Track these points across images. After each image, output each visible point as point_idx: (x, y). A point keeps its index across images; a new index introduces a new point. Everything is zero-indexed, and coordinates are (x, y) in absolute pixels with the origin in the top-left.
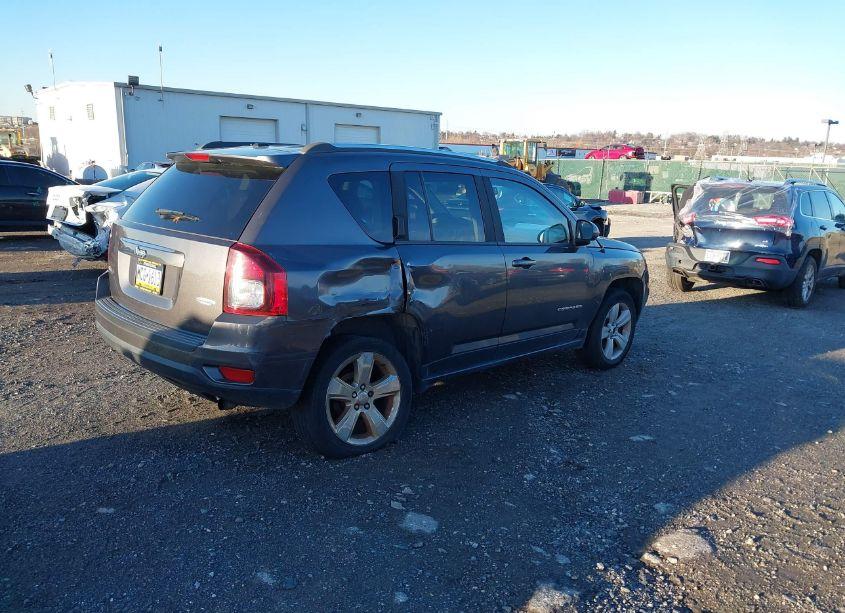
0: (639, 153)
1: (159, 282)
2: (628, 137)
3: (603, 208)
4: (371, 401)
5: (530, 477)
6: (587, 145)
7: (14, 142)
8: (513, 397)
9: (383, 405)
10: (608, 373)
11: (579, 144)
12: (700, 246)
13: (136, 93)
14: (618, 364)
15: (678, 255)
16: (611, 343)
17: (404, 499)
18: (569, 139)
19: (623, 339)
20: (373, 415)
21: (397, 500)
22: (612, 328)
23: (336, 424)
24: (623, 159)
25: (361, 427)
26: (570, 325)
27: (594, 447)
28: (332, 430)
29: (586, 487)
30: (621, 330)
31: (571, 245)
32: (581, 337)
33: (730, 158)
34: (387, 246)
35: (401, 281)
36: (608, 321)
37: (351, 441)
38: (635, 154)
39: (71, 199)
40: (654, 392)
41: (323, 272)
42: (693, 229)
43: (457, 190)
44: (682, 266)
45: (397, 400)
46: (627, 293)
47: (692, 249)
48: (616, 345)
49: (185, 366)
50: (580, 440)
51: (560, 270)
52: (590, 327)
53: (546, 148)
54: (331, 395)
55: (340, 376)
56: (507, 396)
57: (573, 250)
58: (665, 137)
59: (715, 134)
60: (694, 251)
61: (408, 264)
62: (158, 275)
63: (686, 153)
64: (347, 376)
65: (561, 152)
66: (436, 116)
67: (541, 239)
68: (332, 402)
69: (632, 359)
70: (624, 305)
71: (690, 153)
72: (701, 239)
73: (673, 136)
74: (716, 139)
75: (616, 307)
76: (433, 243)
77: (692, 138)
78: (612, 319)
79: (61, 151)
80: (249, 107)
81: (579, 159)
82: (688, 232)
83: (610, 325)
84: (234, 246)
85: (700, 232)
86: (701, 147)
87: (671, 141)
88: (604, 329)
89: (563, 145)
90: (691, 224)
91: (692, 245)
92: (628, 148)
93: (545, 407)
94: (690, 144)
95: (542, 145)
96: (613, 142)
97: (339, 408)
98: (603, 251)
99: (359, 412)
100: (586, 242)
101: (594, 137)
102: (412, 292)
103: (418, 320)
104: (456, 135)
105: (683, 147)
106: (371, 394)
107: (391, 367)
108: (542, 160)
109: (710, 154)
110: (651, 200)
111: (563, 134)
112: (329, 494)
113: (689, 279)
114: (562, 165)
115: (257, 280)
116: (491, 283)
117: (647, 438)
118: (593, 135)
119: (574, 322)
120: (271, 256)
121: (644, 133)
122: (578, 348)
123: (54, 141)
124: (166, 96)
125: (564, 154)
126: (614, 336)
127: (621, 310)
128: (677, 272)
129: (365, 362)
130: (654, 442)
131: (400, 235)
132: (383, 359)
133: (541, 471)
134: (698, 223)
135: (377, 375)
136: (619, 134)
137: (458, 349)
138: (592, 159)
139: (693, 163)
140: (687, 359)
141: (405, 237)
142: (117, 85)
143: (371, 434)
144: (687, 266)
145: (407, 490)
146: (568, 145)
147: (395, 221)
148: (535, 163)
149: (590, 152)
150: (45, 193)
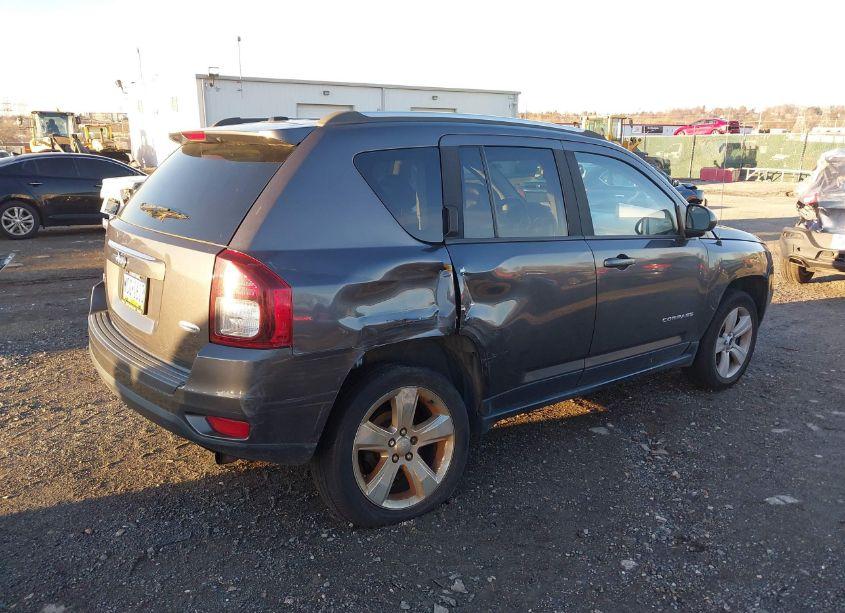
0: (734, 128)
1: (143, 297)
2: (719, 111)
3: (699, 187)
4: (415, 449)
5: (629, 564)
6: (675, 122)
7: (105, 136)
8: (603, 431)
9: (430, 454)
10: (722, 395)
11: (664, 121)
12: (825, 231)
13: (217, 84)
14: (734, 383)
15: (798, 243)
16: (726, 357)
17: (453, 602)
18: (654, 116)
19: (741, 351)
20: (418, 469)
21: (443, 604)
22: (729, 339)
23: (367, 481)
24: (716, 134)
25: (402, 485)
26: (676, 340)
27: (715, 512)
28: (361, 493)
29: (710, 582)
30: (738, 341)
31: (678, 235)
32: (690, 353)
33: (834, 130)
34: (435, 247)
35: (452, 293)
36: (723, 331)
37: (389, 505)
38: (730, 128)
39: (122, 191)
40: (787, 426)
41: (341, 286)
42: (817, 211)
43: (535, 171)
44: (802, 255)
45: (450, 447)
46: (748, 296)
47: (814, 234)
48: (733, 360)
49: (165, 411)
50: (695, 499)
51: (655, 266)
52: (700, 341)
53: (631, 124)
54: (359, 446)
55: (372, 419)
56: (595, 430)
57: (681, 243)
58: (760, 110)
59: (816, 105)
60: (816, 236)
61: (463, 270)
62: (143, 287)
63: (784, 126)
64: (382, 418)
65: (647, 129)
66: (515, 95)
67: (640, 230)
68: (362, 454)
69: (750, 376)
70: (742, 308)
71: (788, 126)
72: (827, 222)
73: (769, 109)
74: (818, 111)
75: (734, 313)
76: (496, 241)
77: (789, 110)
78: (728, 328)
79: (150, 144)
80: (326, 93)
81: (668, 134)
82: (810, 214)
83: (725, 334)
84: (223, 254)
85: (825, 213)
86: (801, 120)
87: (766, 114)
88: (720, 341)
89: (648, 122)
90: (815, 205)
91: (815, 229)
92: (721, 123)
93: (645, 447)
94: (788, 116)
95: (627, 122)
96: (702, 116)
97: (370, 462)
98: (719, 244)
99: (398, 465)
100: (700, 234)
101: (681, 113)
102: (468, 307)
103: (476, 344)
104: (536, 116)
105: (780, 120)
106: (414, 440)
107: (440, 404)
108: (627, 137)
109: (812, 125)
110: (748, 176)
111: (647, 111)
112: (351, 590)
113: (808, 269)
114: (648, 142)
115: (252, 298)
116: (575, 282)
117: (790, 500)
118: (680, 111)
119: (683, 335)
120: (271, 265)
121: (737, 107)
122: (688, 365)
123: (143, 133)
124: (245, 87)
125: (650, 131)
126: (730, 351)
127: (740, 314)
128: (794, 261)
129: (406, 398)
130: (800, 506)
131: (452, 231)
132: (429, 395)
133: (645, 553)
134: (823, 204)
135: (423, 414)
136: (709, 109)
137: (529, 378)
138: (681, 135)
139: (791, 136)
140: (821, 376)
141: (459, 234)
142: (199, 77)
143: (414, 493)
144: (807, 253)
145: (459, 586)
146: (654, 122)
147: (445, 213)
148: (620, 140)
149: (678, 128)
150: (98, 185)
